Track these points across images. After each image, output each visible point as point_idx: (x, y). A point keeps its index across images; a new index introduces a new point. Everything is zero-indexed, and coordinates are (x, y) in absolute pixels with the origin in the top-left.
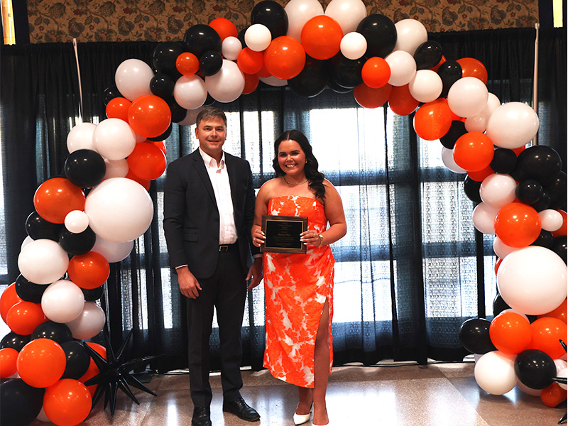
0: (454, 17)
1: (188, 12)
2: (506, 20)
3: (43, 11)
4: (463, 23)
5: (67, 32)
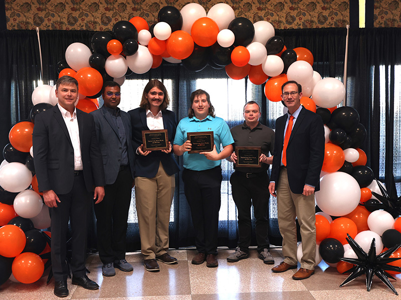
0: (293, 19)
2: (327, 22)
3: (16, 8)
4: (299, 23)
5: (32, 23)
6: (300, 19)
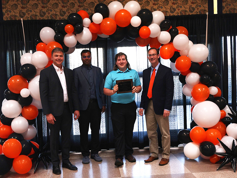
1: (68, 8)
2: (195, 11)
3: (8, 7)
4: (178, 12)
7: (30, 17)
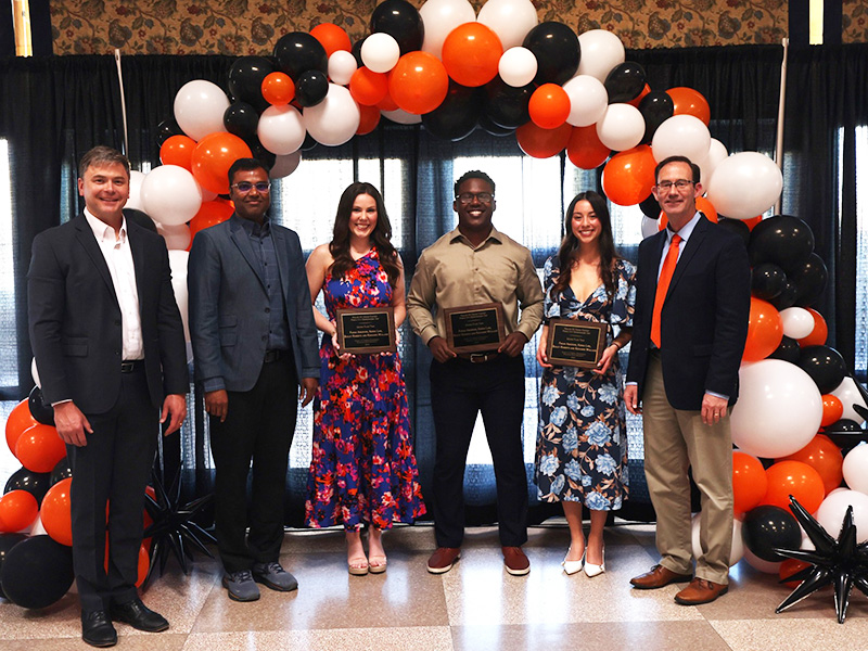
0: (665, 27)
2: (740, 33)
3: (72, 8)
4: (678, 36)
5: (106, 40)
6: (680, 27)
7: (145, 43)
